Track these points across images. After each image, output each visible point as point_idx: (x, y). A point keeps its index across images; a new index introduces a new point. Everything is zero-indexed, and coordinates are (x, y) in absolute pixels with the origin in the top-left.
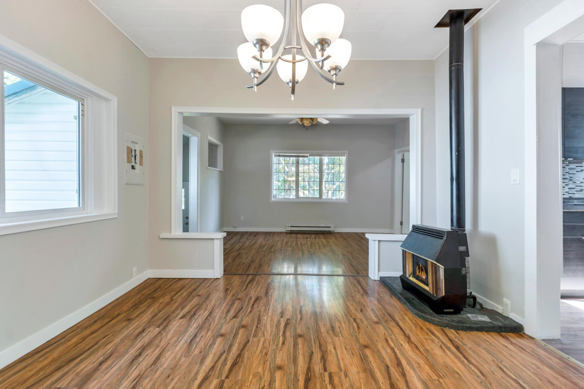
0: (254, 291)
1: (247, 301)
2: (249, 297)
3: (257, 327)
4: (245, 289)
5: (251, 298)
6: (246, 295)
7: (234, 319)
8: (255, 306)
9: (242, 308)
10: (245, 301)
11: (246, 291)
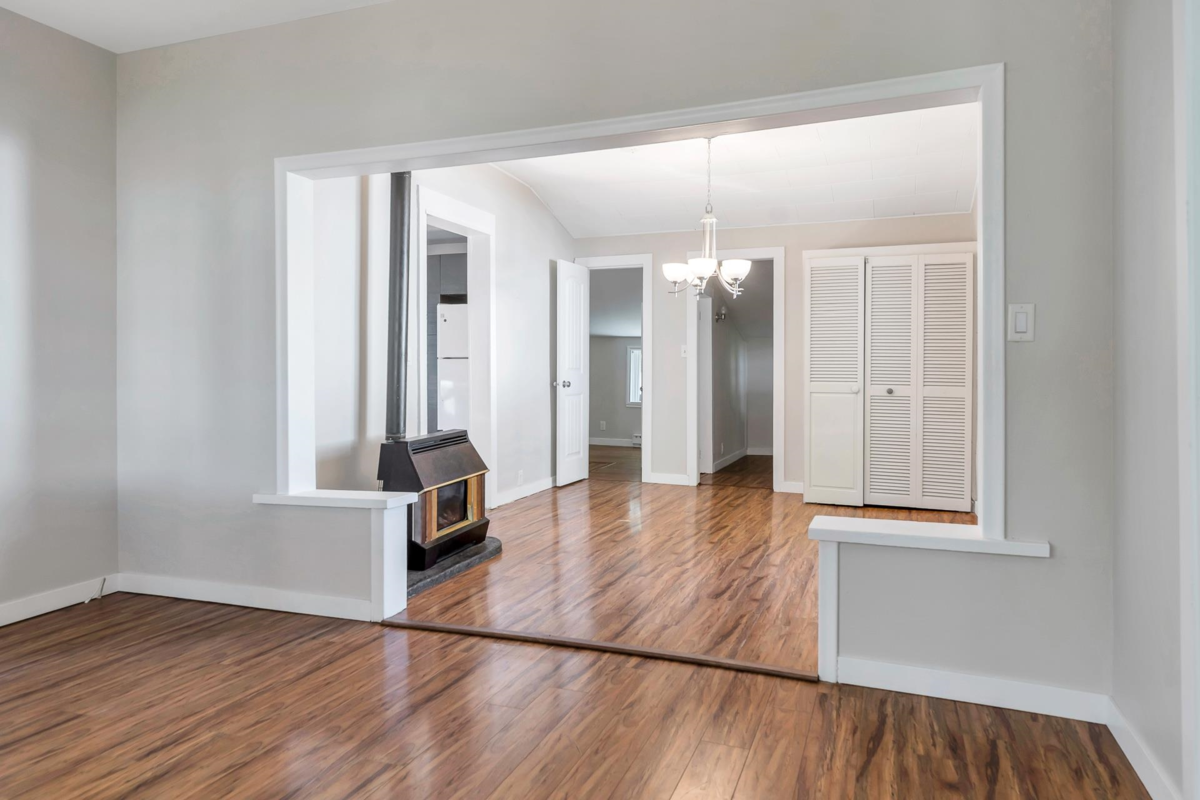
0: (722, 611)
1: (739, 594)
2: (735, 600)
3: (727, 566)
4: (742, 617)
5: (731, 598)
6: (739, 605)
7: (760, 576)
8: (724, 586)
9: (748, 586)
10: (743, 595)
11: (741, 612)
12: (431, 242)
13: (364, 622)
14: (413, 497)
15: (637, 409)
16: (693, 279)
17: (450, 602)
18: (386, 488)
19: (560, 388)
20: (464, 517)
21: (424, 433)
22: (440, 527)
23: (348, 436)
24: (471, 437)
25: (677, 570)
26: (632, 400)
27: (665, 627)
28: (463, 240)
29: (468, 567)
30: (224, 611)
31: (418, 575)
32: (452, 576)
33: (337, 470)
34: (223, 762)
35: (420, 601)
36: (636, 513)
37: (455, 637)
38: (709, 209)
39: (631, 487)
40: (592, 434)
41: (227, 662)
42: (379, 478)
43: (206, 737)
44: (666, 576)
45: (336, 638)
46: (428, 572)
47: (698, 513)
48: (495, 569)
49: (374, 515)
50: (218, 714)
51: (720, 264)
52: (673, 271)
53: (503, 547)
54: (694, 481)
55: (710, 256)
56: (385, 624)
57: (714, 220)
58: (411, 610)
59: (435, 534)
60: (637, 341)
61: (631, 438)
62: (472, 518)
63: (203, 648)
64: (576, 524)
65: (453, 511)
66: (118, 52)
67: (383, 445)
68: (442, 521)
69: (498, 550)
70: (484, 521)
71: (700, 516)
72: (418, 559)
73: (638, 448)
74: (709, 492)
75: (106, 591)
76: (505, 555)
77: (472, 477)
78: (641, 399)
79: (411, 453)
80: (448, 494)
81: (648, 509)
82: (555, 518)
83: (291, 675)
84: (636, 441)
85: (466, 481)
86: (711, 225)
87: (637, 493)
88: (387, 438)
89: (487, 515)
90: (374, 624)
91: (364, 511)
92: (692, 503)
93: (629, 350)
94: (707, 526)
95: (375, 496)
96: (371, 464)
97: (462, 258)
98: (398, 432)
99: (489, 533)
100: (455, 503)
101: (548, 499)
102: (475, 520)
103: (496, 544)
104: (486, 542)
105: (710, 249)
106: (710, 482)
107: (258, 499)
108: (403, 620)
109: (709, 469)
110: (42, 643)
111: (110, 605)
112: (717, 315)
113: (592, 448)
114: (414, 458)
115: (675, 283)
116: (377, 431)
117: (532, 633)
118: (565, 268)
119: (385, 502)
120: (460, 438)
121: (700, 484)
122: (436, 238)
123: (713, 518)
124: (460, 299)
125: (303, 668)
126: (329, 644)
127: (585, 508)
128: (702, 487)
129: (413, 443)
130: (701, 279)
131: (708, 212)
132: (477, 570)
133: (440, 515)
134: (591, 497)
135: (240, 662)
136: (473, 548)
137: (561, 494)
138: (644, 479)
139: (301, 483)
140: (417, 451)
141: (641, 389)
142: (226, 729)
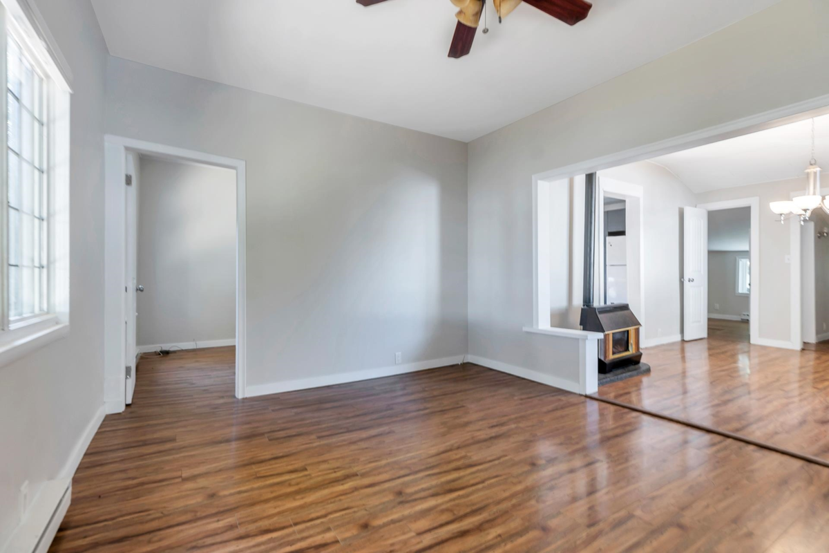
12: (605, 204)
13: (575, 394)
14: (601, 336)
15: (746, 298)
16: (798, 210)
17: (621, 392)
18: (584, 329)
19: (686, 283)
20: (627, 349)
21: (602, 304)
22: (614, 353)
23: (563, 303)
24: (630, 307)
25: (784, 401)
26: (740, 291)
27: (776, 433)
28: (624, 201)
29: (631, 376)
30: (511, 377)
31: (602, 376)
32: (621, 379)
33: (560, 319)
34: (521, 438)
35: (605, 389)
36: (744, 363)
37: (626, 410)
38: (813, 162)
39: (741, 346)
40: (709, 311)
41: (516, 398)
42: (581, 324)
43: (513, 426)
44: (776, 403)
45: (563, 398)
46: (608, 375)
47: (801, 368)
48: (645, 380)
49: (581, 342)
50: (516, 418)
51: (824, 198)
52: (777, 207)
53: (651, 369)
54: (798, 346)
55: (814, 194)
56: (586, 396)
57: (818, 169)
58: (600, 392)
59: (611, 357)
60: (746, 254)
61: (740, 315)
62: (632, 351)
63: (505, 390)
64: (698, 363)
65: (621, 345)
66: (467, 142)
67: (582, 309)
68: (614, 350)
69: (648, 371)
70: (638, 354)
71: (803, 370)
72: (603, 368)
73: (747, 322)
74: (812, 356)
75: (465, 361)
76: (652, 374)
77: (632, 329)
78: (749, 290)
79: (598, 313)
80: (618, 336)
81: (756, 361)
82: (683, 358)
83: (545, 409)
84: (746, 318)
85: (628, 331)
86: (815, 173)
87: (746, 349)
88: (584, 305)
89: (640, 350)
90: (581, 395)
91: (576, 340)
92: (796, 361)
93: (737, 258)
94: (811, 377)
95: (579, 333)
96: (576, 317)
97: (622, 212)
98: (590, 302)
99: (643, 360)
100: (622, 342)
101: (678, 347)
102: (634, 352)
103: (647, 367)
104: (640, 365)
105: (815, 188)
106: (813, 349)
107: (525, 329)
108: (596, 396)
109: (812, 339)
110: (446, 377)
111: (467, 366)
112: (820, 233)
113: (709, 320)
114: (600, 316)
115: (781, 214)
116: (578, 301)
117: (675, 416)
118: (689, 212)
119: (587, 336)
120: (625, 307)
121: (803, 350)
122: (608, 201)
123: (816, 372)
124: (622, 233)
125: (550, 407)
126: (560, 400)
127: (705, 354)
128: (805, 352)
129: (598, 309)
130: (805, 210)
131: (811, 165)
132: (635, 379)
133: (613, 347)
134: (709, 349)
135: (522, 399)
136: (632, 367)
137: (687, 346)
138: (752, 341)
139: (544, 324)
140: (600, 312)
141: (750, 285)
142: (521, 425)
